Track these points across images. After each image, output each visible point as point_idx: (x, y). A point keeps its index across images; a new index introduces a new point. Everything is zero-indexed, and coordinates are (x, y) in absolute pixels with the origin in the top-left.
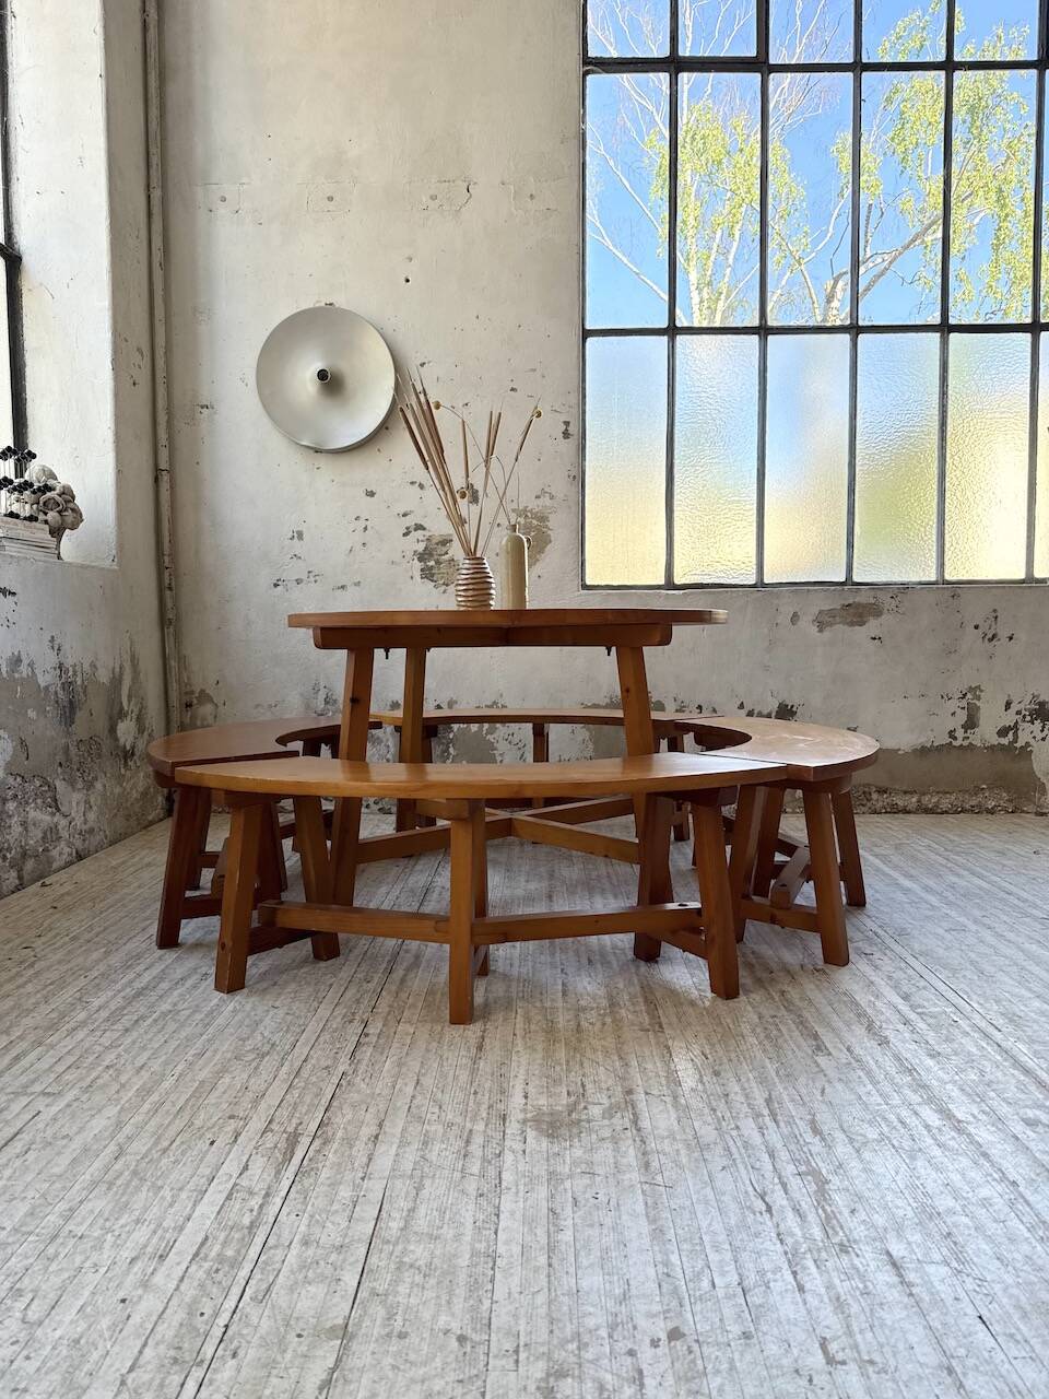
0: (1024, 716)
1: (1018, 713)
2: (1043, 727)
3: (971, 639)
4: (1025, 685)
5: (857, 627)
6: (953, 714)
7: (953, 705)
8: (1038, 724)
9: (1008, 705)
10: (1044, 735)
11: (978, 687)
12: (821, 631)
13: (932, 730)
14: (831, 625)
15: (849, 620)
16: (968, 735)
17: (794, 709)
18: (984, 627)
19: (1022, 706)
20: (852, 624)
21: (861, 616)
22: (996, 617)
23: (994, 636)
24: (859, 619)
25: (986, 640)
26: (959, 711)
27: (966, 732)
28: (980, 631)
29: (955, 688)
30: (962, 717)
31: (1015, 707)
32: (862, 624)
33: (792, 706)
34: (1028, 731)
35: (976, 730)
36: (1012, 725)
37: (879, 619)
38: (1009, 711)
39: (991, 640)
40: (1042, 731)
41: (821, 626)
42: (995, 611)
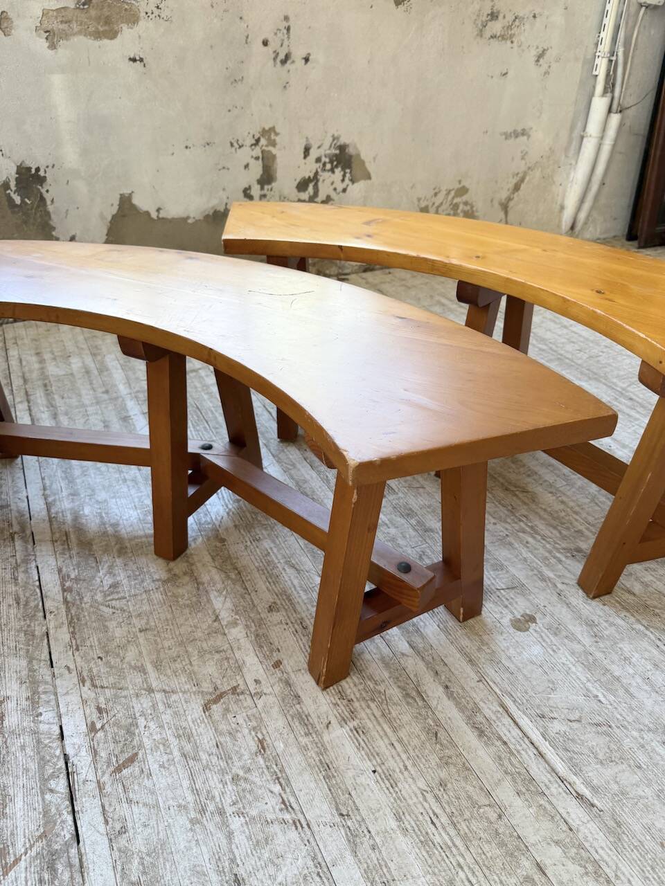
0: (324, 164)
1: (318, 160)
2: (344, 176)
3: (260, 60)
4: (324, 124)
5: (106, 41)
6: (247, 166)
7: (246, 154)
8: (338, 171)
9: (307, 151)
10: (344, 185)
11: (272, 129)
12: (53, 46)
13: (224, 189)
14: (66, 36)
15: (92, 29)
16: (265, 192)
17: (42, 173)
18: (274, 45)
19: (321, 152)
20: (98, 35)
21: (108, 21)
22: (288, 29)
23: (287, 57)
24: (106, 28)
25: (278, 60)
26: (252, 162)
27: (262, 188)
28: (270, 49)
29: (247, 130)
30: (257, 170)
31: (314, 154)
32: (112, 35)
33: (38, 169)
34: (328, 182)
35: (273, 184)
36: (312, 175)
37: (136, 28)
38: (308, 158)
39: (284, 62)
40: (343, 180)
41: (53, 37)
42: (286, 18)
